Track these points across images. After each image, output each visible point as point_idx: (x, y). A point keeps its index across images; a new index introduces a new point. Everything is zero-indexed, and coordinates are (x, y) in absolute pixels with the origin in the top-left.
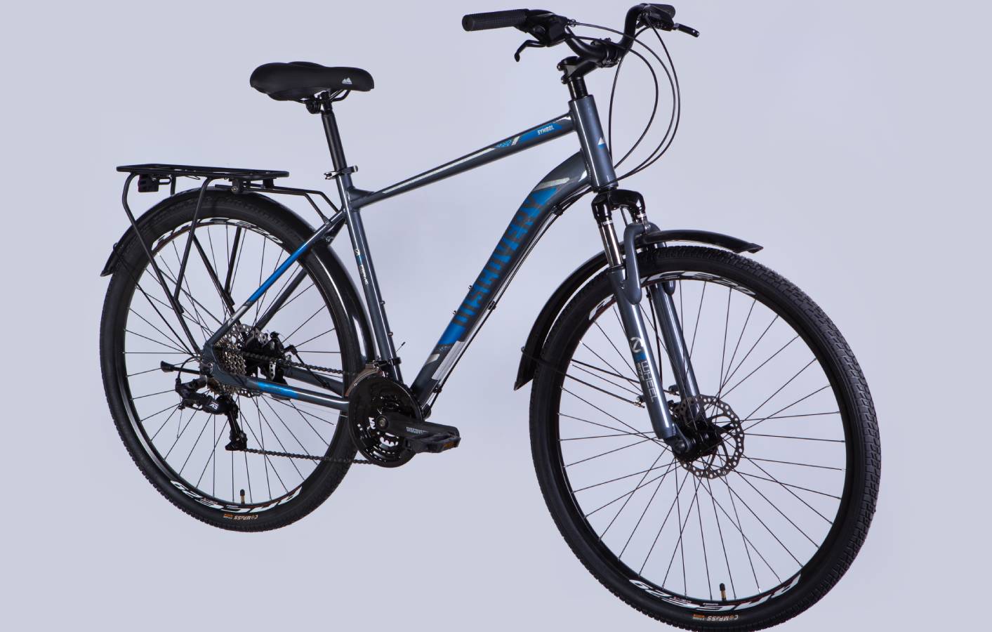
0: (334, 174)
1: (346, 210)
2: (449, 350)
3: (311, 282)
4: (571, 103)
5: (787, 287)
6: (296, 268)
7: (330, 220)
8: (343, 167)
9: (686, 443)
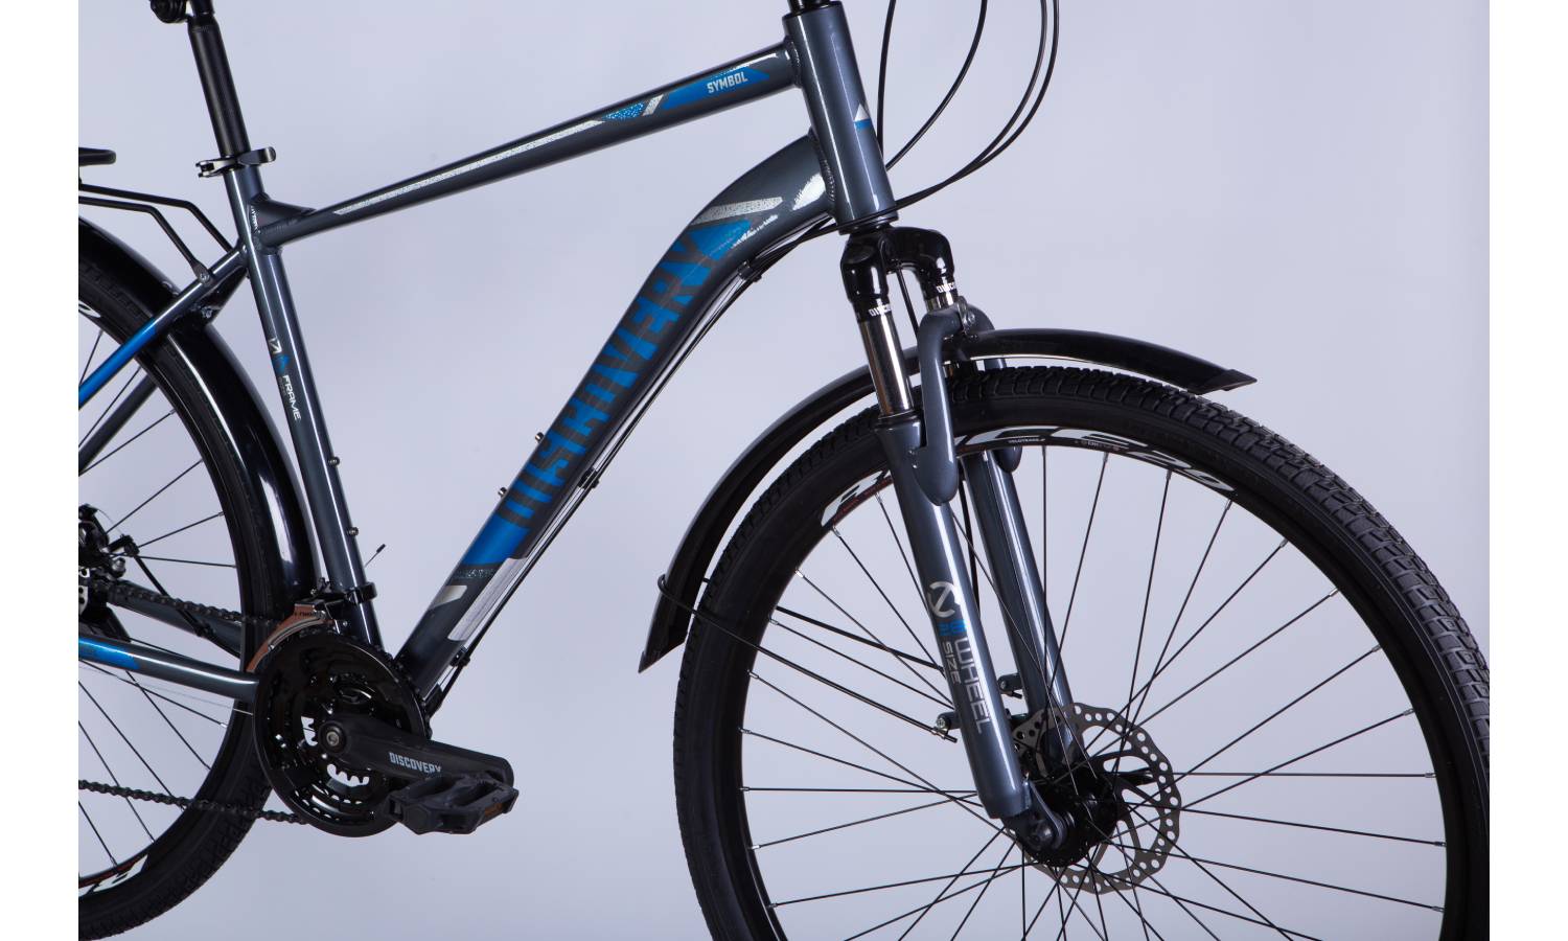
0: (219, 165)
1: (248, 248)
2: (489, 578)
3: (168, 406)
4: (789, 20)
5: (1317, 478)
6: (133, 373)
7: (210, 271)
8: (240, 148)
9: (1054, 828)
